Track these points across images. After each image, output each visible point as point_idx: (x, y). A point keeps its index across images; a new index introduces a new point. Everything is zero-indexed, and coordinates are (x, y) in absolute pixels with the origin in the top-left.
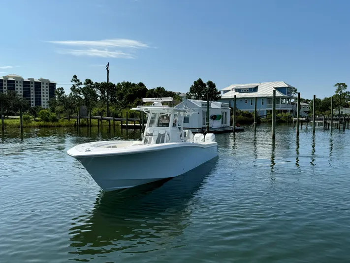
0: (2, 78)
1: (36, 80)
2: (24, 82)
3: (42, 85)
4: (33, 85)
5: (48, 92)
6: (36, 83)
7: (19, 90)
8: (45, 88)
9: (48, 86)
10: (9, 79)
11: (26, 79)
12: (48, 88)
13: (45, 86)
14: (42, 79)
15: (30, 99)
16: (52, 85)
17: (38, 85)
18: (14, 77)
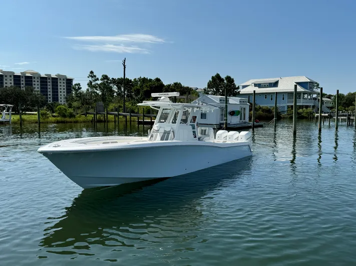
0: (20, 74)
1: (53, 76)
2: (42, 78)
3: (59, 81)
4: (51, 81)
5: (65, 87)
6: (53, 78)
7: (36, 86)
8: (62, 84)
9: (65, 81)
10: (27, 75)
11: (43, 75)
12: (65, 84)
13: (62, 81)
14: (59, 75)
15: (47, 95)
16: (69, 81)
17: (55, 80)
18: (31, 73)
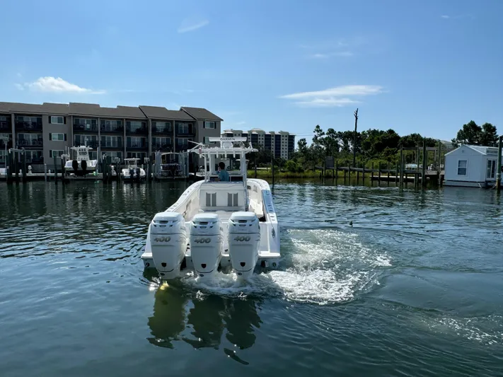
0: (247, 133)
1: (277, 133)
2: (266, 135)
3: (282, 138)
4: (274, 138)
5: (287, 144)
6: (276, 136)
7: (261, 141)
8: (284, 141)
9: (287, 138)
10: (253, 133)
11: (267, 133)
12: (287, 141)
13: (285, 138)
14: (281, 132)
15: (270, 148)
16: (291, 138)
17: (278, 137)
18: (257, 131)
